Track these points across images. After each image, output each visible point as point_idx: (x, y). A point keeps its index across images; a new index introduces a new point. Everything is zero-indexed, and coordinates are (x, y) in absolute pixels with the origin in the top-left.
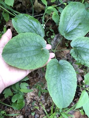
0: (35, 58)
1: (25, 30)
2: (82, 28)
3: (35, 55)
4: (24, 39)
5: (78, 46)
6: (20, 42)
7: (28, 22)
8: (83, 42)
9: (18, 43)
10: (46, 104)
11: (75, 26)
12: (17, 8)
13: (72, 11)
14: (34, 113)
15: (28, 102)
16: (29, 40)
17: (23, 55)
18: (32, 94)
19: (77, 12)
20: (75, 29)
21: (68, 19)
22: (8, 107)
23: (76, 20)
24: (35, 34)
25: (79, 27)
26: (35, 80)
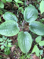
0: (13, 31)
1: (9, 19)
2: (34, 17)
3: (13, 30)
4: (8, 23)
5: (32, 25)
6: (6, 24)
7: (10, 15)
8: (35, 23)
9: (5, 25)
10: (20, 52)
11: (31, 16)
12: (6, 8)
13: (29, 9)
14: (15, 56)
15: (12, 51)
16: (10, 23)
17: (7, 30)
18: (14, 48)
19: (32, 10)
20: (31, 17)
21: (28, 13)
22: (3, 54)
23: (31, 14)
24: (13, 21)
25: (33, 17)
26: (15, 41)
